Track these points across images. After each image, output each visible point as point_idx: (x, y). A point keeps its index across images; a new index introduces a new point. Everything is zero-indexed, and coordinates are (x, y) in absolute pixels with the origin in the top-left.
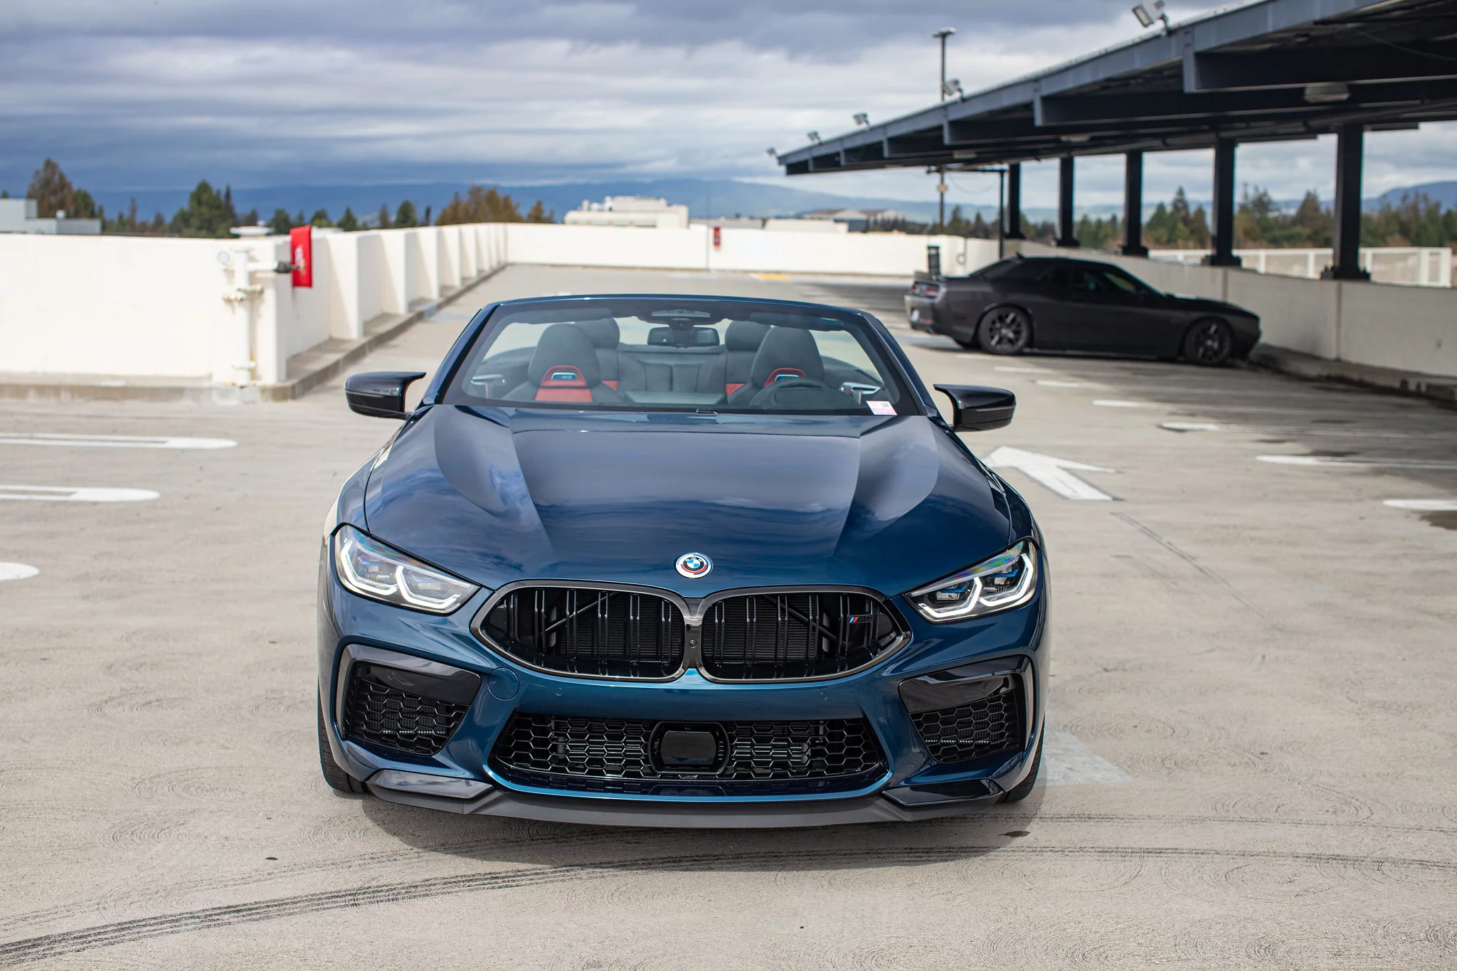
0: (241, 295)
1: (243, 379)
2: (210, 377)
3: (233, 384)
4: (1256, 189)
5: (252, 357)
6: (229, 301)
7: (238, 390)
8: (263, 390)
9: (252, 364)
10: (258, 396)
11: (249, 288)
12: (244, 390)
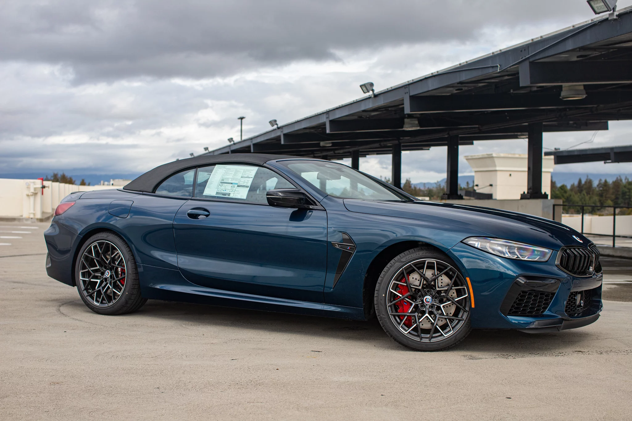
0: (32, 194)
1: (32, 216)
2: (22, 216)
3: (29, 218)
4: (385, 178)
5: (34, 210)
6: (28, 195)
7: (30, 219)
8: (37, 219)
9: (34, 212)
10: (36, 221)
11: (35, 192)
12: (32, 219)
